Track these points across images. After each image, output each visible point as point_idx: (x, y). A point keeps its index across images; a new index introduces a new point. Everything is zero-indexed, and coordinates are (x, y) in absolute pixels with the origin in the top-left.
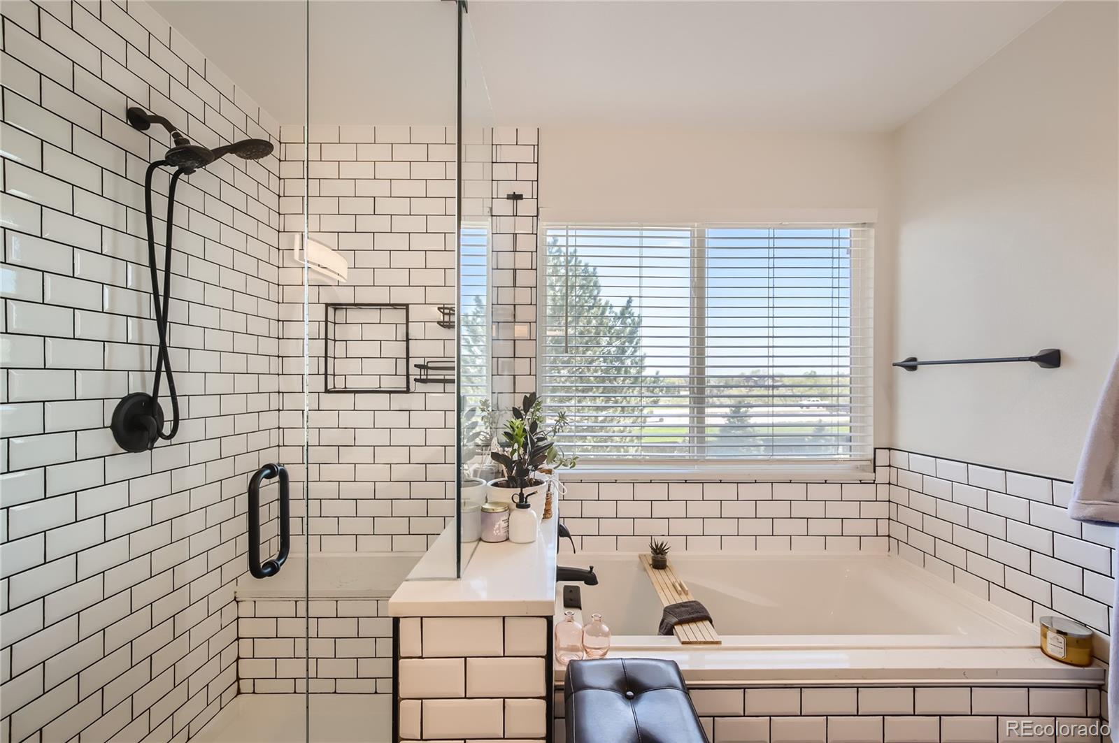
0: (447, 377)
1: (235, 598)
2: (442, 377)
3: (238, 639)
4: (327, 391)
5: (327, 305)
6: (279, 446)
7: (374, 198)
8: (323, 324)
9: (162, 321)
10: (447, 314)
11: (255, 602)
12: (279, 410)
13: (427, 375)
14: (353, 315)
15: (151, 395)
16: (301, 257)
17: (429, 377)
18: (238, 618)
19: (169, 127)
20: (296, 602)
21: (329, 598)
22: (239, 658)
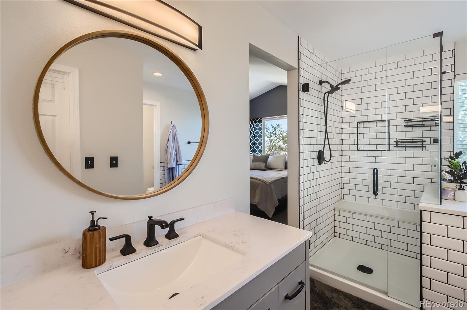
0: (406, 145)
1: (334, 209)
2: (405, 145)
3: (335, 221)
4: (358, 150)
5: (358, 122)
6: (342, 167)
7: (375, 85)
8: (356, 129)
9: (326, 132)
10: (406, 122)
11: (340, 211)
12: (342, 156)
13: (398, 144)
14: (366, 125)
15: (323, 151)
16: (346, 108)
17: (398, 145)
18: (335, 215)
19: (329, 83)
20: (353, 213)
21: (364, 215)
22: (335, 226)
